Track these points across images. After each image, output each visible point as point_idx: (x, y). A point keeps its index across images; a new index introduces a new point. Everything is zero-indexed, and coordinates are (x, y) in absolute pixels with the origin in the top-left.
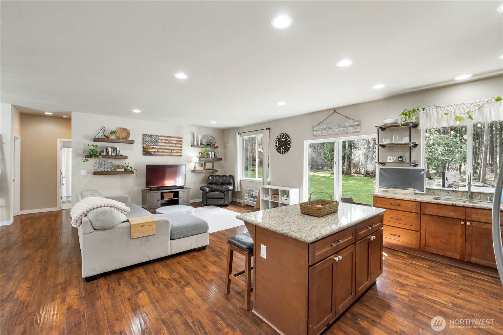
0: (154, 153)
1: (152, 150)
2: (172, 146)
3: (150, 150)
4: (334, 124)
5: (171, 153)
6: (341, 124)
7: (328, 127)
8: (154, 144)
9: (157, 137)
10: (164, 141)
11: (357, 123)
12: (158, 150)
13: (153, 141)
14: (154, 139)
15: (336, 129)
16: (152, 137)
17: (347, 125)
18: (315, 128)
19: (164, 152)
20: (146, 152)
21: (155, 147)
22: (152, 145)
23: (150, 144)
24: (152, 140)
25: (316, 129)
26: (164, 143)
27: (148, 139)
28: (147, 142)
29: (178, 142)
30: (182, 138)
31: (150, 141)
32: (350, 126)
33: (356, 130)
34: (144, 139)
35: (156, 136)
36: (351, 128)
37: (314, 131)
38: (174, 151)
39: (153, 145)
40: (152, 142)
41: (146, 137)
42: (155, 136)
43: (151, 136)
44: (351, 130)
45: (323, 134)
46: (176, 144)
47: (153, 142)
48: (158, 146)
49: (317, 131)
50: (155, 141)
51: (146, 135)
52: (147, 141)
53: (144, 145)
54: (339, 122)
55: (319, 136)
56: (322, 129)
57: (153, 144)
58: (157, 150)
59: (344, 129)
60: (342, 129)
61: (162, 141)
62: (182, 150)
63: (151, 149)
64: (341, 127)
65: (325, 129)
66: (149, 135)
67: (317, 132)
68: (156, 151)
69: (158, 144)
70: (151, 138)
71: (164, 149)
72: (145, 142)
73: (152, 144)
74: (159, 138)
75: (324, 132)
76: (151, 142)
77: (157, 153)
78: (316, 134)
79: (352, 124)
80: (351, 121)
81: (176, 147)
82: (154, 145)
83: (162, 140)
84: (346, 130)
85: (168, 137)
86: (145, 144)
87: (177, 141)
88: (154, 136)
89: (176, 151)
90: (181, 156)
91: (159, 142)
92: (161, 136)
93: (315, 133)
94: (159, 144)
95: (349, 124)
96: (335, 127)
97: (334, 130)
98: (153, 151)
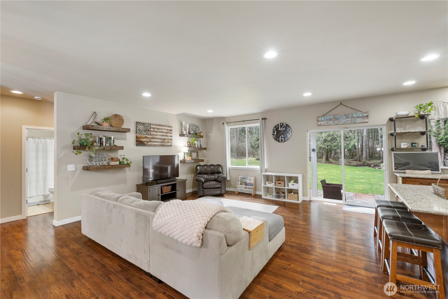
0: (147, 143)
1: (145, 140)
2: (163, 136)
3: (143, 140)
4: (342, 115)
5: (163, 143)
6: (349, 115)
7: (335, 118)
8: (147, 133)
9: (150, 125)
10: (156, 130)
11: (365, 115)
12: (150, 139)
13: (146, 129)
14: (146, 128)
15: (344, 119)
16: (145, 126)
17: (355, 116)
18: (320, 119)
19: (156, 142)
20: (139, 143)
21: (147, 136)
22: (145, 134)
23: (143, 133)
24: (145, 129)
25: (322, 119)
26: (156, 132)
27: (141, 127)
28: (140, 131)
29: (168, 131)
30: (171, 127)
31: (143, 130)
32: (358, 117)
33: (364, 120)
34: (137, 127)
35: (149, 124)
36: (360, 119)
37: (319, 121)
38: (165, 141)
39: (146, 134)
40: (145, 131)
41: (139, 125)
42: (147, 125)
43: (144, 124)
44: (359, 120)
45: (328, 124)
46: (167, 133)
47: (146, 131)
48: (150, 135)
49: (322, 121)
50: (147, 129)
51: (139, 123)
52: (140, 130)
53: (137, 134)
54: (346, 114)
55: (324, 125)
56: (328, 120)
57: (146, 133)
58: (150, 140)
59: (351, 120)
60: (350, 119)
61: (154, 130)
62: (172, 140)
63: (143, 138)
64: (349, 118)
65: (331, 120)
66: (142, 123)
67: (322, 123)
68: (149, 140)
69: (150, 133)
70: (144, 126)
71: (156, 138)
72: (138, 131)
73: (145, 133)
74: (152, 126)
75: (331, 122)
76: (144, 131)
77: (149, 143)
78: (321, 124)
79: (361, 115)
80: (359, 113)
81: (167, 136)
82: (147, 134)
83: (154, 128)
84: (354, 121)
85: (159, 125)
86: (138, 133)
87: (167, 130)
88: (146, 124)
89: (167, 141)
90: (171, 146)
91: (151, 131)
92: (153, 125)
93: (319, 123)
94: (152, 133)
95: (358, 115)
96: (342, 118)
97: (341, 120)
98: (145, 141)
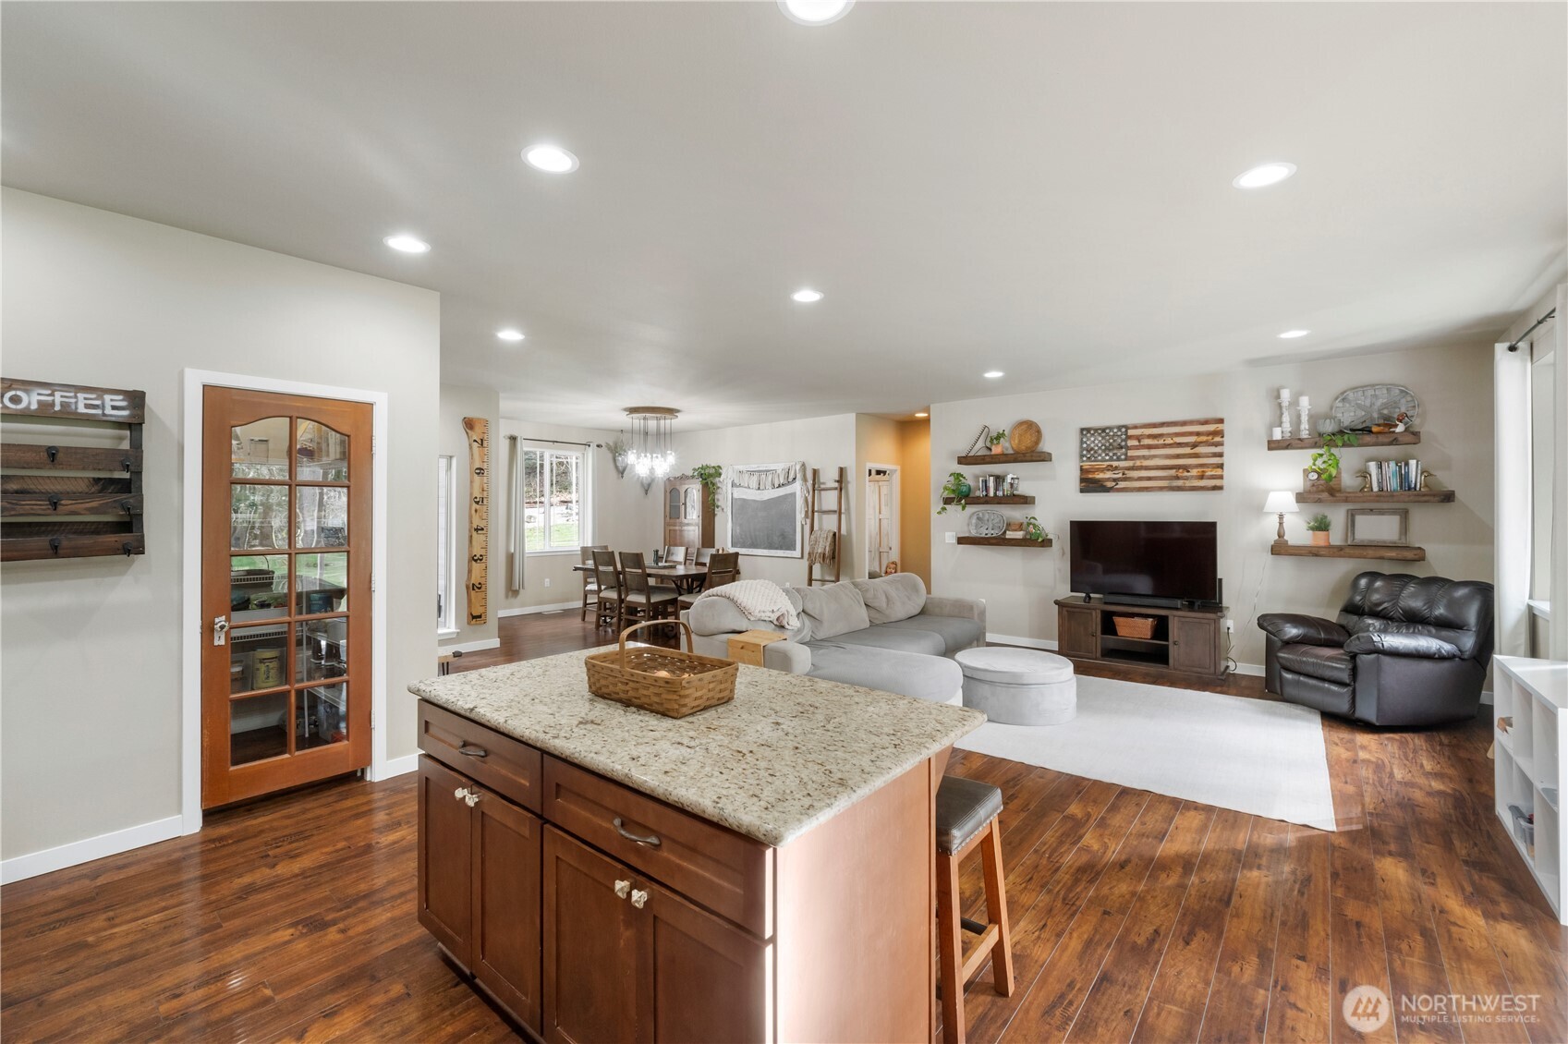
0: (1114, 484)
1: (1108, 475)
2: (1178, 456)
3: (1101, 476)
5: (1176, 480)
8: (1114, 454)
9: (1123, 430)
10: (1146, 442)
12: (1126, 472)
13: (1111, 444)
14: (1111, 441)
16: (1108, 434)
19: (1149, 479)
20: (1090, 484)
21: (1115, 464)
22: (1107, 458)
23: (1100, 458)
24: (1107, 444)
26: (1149, 447)
27: (1095, 441)
28: (1092, 452)
29: (1204, 438)
30: (1221, 421)
31: (1100, 448)
34: (1082, 442)
35: (1119, 428)
38: (1186, 474)
39: (1111, 459)
40: (1107, 448)
41: (1089, 435)
42: (1115, 430)
43: (1104, 430)
46: (1194, 445)
47: (1110, 450)
48: (1126, 459)
50: (1115, 444)
51: (1088, 430)
52: (1092, 449)
53: (1083, 461)
57: (1111, 454)
58: (1123, 474)
61: (1139, 442)
62: (1221, 466)
63: (1102, 470)
66: (1096, 430)
68: (1120, 475)
69: (1126, 454)
70: (1103, 438)
71: (1147, 468)
72: (1085, 452)
73: (1107, 455)
74: (1131, 432)
76: (1104, 451)
77: (1122, 485)
81: (1197, 456)
82: (1115, 458)
83: (1139, 438)
85: (1162, 425)
86: (1085, 459)
87: (1198, 434)
88: (1111, 428)
89: (1194, 472)
90: (1220, 488)
91: (1128, 448)
92: (1135, 427)
94: (1130, 453)
98: (1108, 479)
